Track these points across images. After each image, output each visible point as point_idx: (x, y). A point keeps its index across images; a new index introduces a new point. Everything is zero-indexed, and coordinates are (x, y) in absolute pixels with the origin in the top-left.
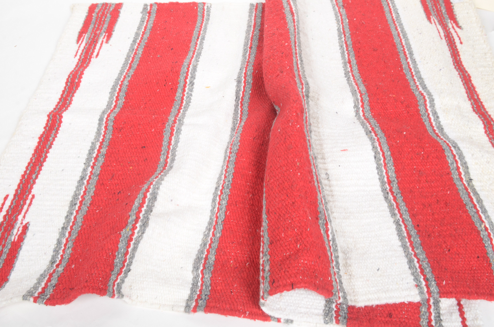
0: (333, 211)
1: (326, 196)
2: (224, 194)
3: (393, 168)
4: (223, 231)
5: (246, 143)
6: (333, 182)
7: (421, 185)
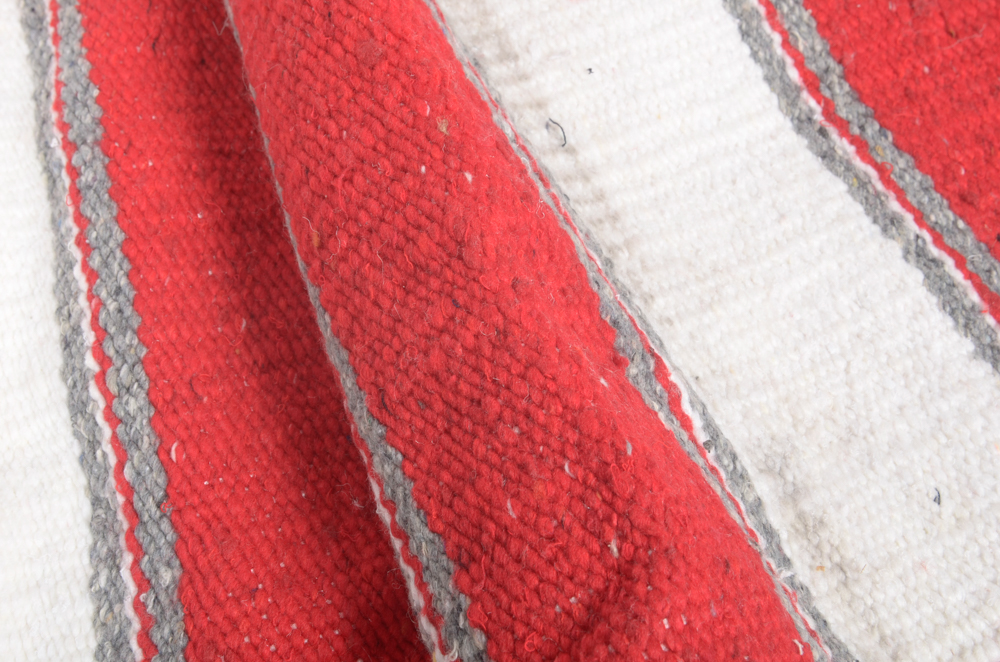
0: (645, 288)
1: (593, 230)
2: (118, 363)
3: (806, 15)
4: (186, 549)
5: (126, 77)
6: (591, 155)
7: (938, 57)
